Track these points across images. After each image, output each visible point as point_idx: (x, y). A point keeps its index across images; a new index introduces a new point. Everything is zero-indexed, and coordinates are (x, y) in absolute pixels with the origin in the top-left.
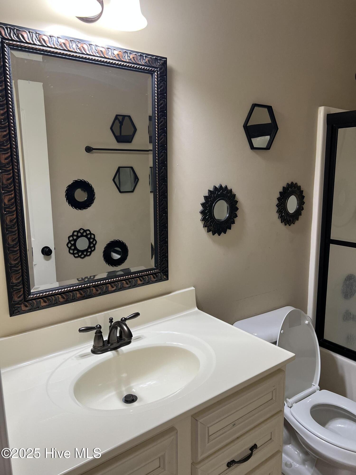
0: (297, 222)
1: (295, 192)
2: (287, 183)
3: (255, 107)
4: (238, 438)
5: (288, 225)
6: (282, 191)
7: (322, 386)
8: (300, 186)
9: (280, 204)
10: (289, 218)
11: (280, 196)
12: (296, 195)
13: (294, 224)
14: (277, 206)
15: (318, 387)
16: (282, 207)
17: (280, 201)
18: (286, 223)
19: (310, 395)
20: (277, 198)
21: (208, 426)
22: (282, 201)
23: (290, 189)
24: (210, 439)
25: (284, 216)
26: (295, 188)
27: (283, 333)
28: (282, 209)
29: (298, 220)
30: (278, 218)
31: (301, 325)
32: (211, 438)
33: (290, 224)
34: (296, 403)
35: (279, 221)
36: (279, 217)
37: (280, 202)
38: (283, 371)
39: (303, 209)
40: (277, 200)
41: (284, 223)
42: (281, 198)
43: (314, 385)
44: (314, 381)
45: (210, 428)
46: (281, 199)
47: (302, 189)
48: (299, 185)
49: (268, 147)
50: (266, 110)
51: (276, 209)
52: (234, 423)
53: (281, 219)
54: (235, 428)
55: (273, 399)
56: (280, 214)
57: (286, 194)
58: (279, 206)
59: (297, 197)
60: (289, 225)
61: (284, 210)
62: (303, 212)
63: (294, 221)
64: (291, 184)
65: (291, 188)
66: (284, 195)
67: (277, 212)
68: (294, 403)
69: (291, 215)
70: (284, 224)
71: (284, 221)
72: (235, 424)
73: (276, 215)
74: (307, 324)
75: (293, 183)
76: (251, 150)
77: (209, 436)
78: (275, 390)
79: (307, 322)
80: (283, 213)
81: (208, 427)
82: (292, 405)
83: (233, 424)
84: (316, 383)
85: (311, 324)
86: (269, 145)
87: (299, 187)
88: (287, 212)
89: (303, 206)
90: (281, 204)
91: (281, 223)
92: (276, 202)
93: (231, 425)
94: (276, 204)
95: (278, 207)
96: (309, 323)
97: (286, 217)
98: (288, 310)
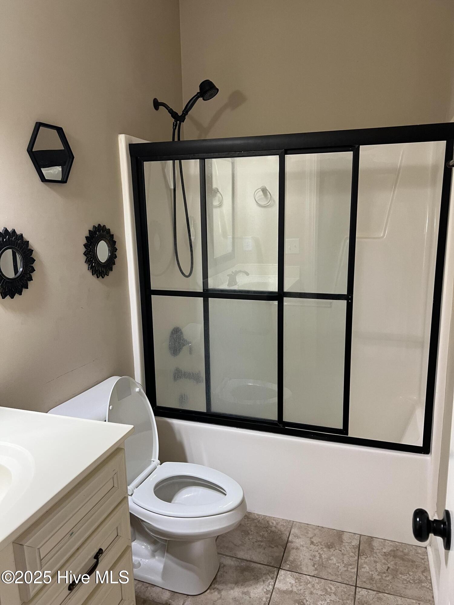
0: (111, 273)
1: (104, 236)
2: (94, 226)
3: (41, 127)
4: (78, 549)
5: (101, 277)
6: (88, 236)
7: (163, 459)
8: (110, 229)
9: (88, 252)
10: (101, 269)
11: (87, 241)
12: (106, 240)
13: (107, 275)
14: (85, 254)
15: (159, 462)
16: (91, 255)
17: (87, 248)
18: (98, 275)
19: (152, 473)
20: (84, 245)
21: (39, 547)
22: (90, 248)
23: (97, 233)
24: (42, 564)
25: (95, 266)
26: (103, 231)
27: (113, 408)
28: (91, 257)
29: (112, 270)
30: (88, 270)
31: (131, 394)
32: (44, 562)
33: (103, 276)
34: (137, 488)
35: (89, 273)
36: (89, 268)
37: (88, 250)
38: (122, 448)
39: (117, 257)
40: (84, 246)
41: (95, 275)
42: (88, 244)
43: (154, 461)
44: (153, 456)
45: (41, 550)
46: (88, 246)
47: (112, 233)
48: (107, 227)
49: (64, 180)
50: (55, 131)
51: (84, 258)
52: (72, 531)
53: (91, 271)
54: (74, 537)
55: (115, 486)
56: (89, 265)
57: (94, 239)
58: (88, 254)
59: (108, 243)
60: (103, 278)
61: (93, 259)
62: (116, 260)
63: (108, 272)
64: (98, 226)
65: (99, 232)
66: (92, 240)
67: (85, 262)
68: (134, 489)
69: (103, 264)
70: (96, 277)
71: (96, 273)
72: (73, 533)
73: (85, 266)
74: (137, 392)
75: (101, 226)
76: (42, 182)
77: (41, 560)
78: (115, 475)
79: (137, 390)
80: (94, 263)
81: (39, 549)
82: (133, 491)
83: (70, 533)
84: (155, 458)
85: (142, 391)
86: (65, 178)
87: (108, 231)
88: (98, 262)
89: (115, 253)
90: (90, 252)
91: (93, 275)
92: (83, 250)
93: (68, 535)
94: (84, 253)
95: (86, 256)
96: (140, 390)
97: (98, 268)
98: (114, 380)
